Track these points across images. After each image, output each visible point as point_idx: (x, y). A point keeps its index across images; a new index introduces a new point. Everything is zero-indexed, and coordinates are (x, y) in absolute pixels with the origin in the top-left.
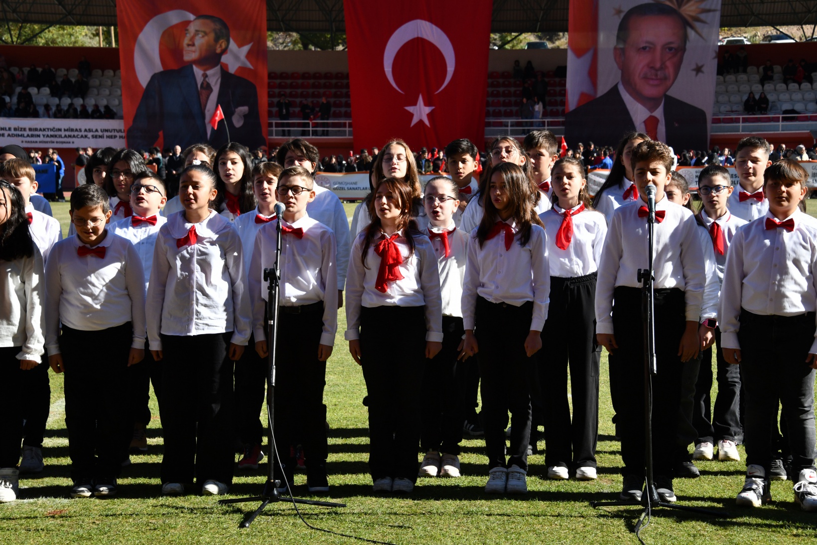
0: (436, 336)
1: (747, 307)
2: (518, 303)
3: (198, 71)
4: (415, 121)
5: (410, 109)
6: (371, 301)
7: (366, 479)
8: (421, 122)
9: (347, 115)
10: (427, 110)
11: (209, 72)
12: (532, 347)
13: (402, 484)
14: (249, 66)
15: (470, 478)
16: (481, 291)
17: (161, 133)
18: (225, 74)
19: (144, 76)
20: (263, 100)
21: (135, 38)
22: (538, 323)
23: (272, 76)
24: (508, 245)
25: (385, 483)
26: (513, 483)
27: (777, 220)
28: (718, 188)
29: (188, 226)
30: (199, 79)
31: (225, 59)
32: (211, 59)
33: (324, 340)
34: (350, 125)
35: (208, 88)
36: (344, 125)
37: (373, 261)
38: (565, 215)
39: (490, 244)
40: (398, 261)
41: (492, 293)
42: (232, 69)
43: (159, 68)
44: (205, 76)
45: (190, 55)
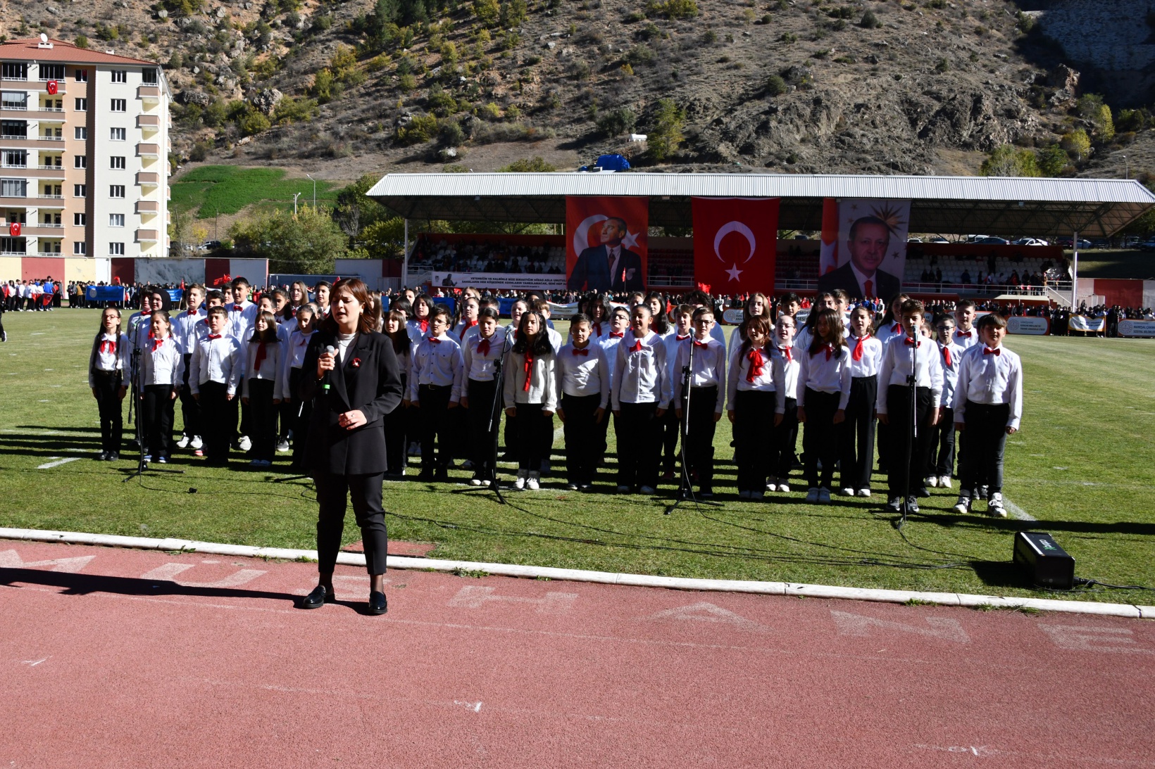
0: (781, 410)
1: (971, 399)
2: (832, 392)
3: (608, 248)
4: (731, 278)
5: (728, 271)
6: (743, 387)
7: (734, 490)
8: (734, 279)
9: (691, 274)
10: (739, 272)
11: (614, 249)
12: (838, 419)
13: (756, 495)
14: (637, 245)
15: (795, 493)
16: (808, 384)
17: (586, 282)
18: (623, 250)
19: (578, 250)
20: (645, 264)
21: (574, 229)
22: (843, 405)
23: (650, 251)
24: (828, 357)
25: (747, 493)
26: (822, 497)
27: (990, 349)
28: (948, 328)
29: (636, 340)
30: (609, 252)
31: (623, 241)
32: (616, 241)
33: (717, 410)
34: (693, 280)
35: (613, 257)
36: (690, 279)
37: (746, 364)
38: (859, 341)
39: (817, 357)
40: (761, 365)
41: (816, 385)
42: (627, 247)
43: (587, 246)
44: (612, 251)
45: (604, 239)
